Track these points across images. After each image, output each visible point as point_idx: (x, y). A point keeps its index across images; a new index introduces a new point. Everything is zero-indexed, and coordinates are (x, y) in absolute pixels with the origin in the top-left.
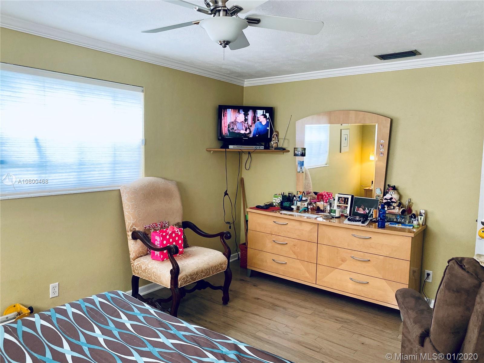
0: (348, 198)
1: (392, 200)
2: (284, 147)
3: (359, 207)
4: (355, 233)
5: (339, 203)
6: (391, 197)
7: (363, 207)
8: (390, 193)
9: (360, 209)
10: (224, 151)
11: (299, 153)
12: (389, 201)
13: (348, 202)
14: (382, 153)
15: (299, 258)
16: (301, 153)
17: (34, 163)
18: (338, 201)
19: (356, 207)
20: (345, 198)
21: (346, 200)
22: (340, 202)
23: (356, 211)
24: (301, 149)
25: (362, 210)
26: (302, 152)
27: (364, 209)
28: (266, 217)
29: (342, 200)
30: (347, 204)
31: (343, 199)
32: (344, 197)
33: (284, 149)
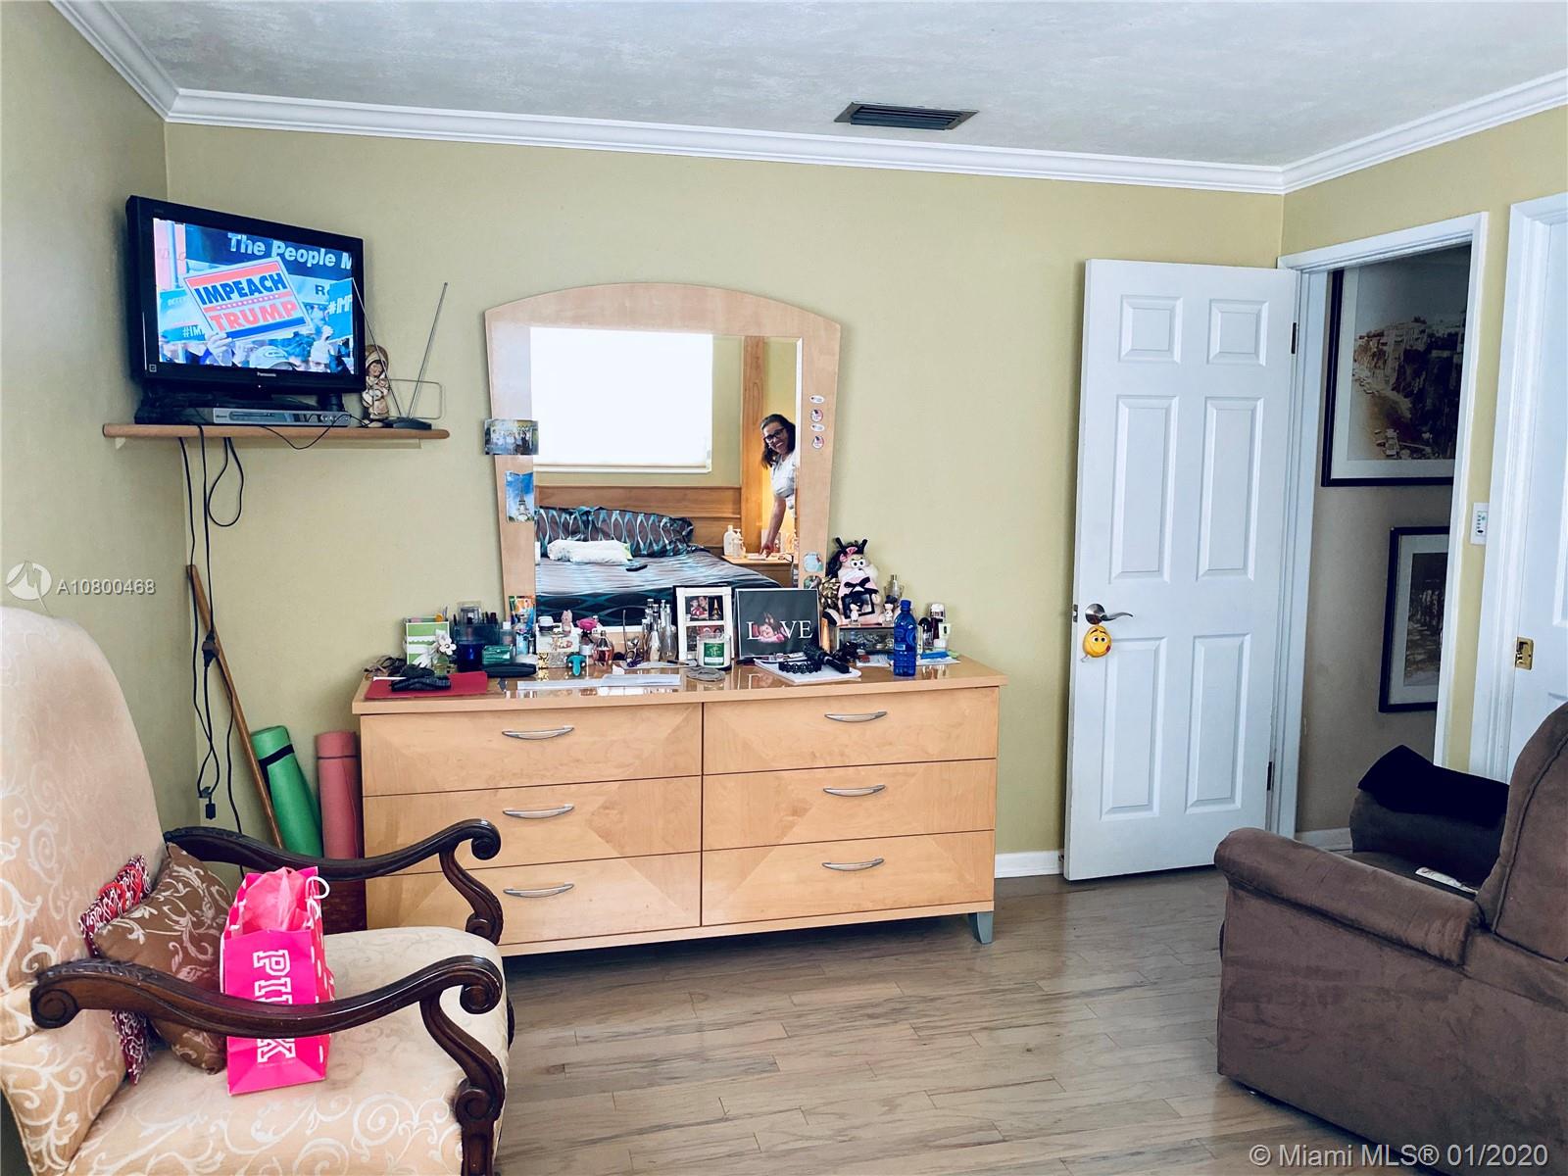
0: (720, 599)
1: (867, 586)
2: (421, 413)
3: (759, 622)
4: (835, 710)
5: (692, 620)
6: (862, 575)
7: (772, 621)
8: (855, 564)
9: (764, 628)
10: (195, 437)
11: (511, 440)
12: (858, 589)
13: (722, 612)
14: (818, 439)
15: (629, 851)
16: (520, 443)
18: (688, 611)
19: (750, 624)
20: (711, 599)
21: (716, 606)
22: (696, 614)
23: (751, 638)
24: (516, 423)
25: (770, 630)
26: (524, 439)
27: (777, 628)
28: (465, 721)
29: (699, 605)
30: (721, 618)
31: (705, 604)
32: (705, 597)
33: (426, 427)
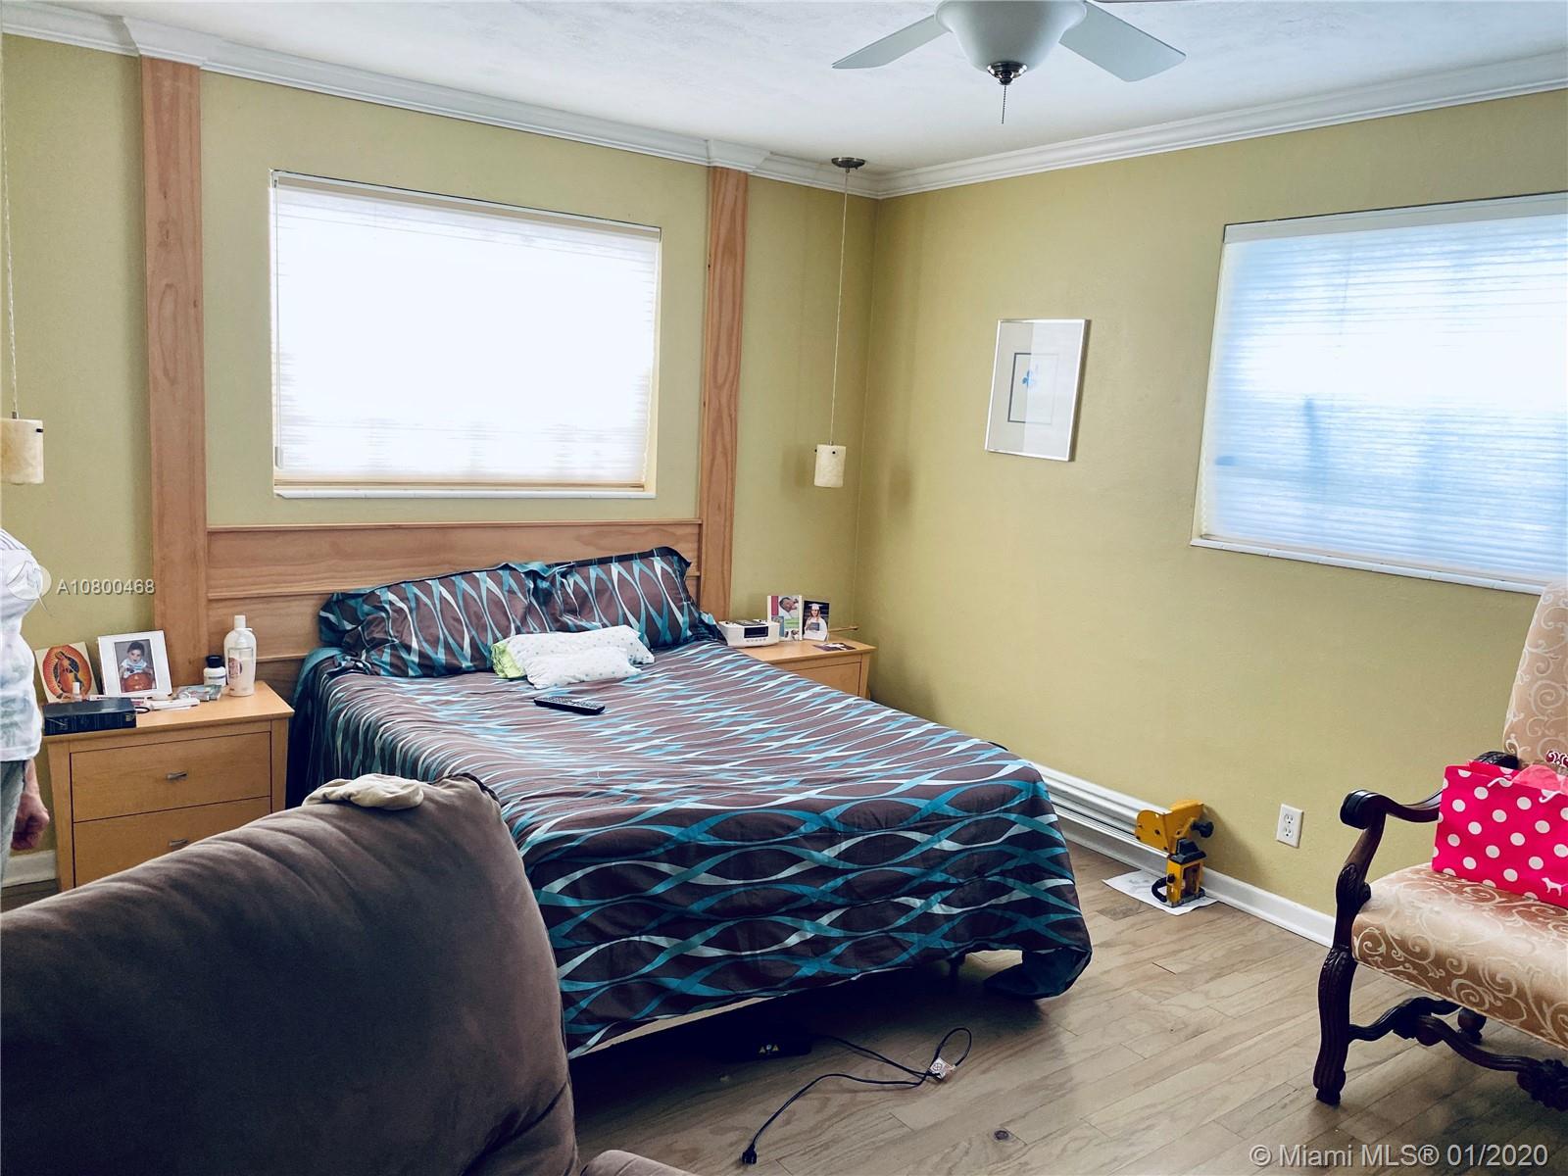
17: (1295, 469)
